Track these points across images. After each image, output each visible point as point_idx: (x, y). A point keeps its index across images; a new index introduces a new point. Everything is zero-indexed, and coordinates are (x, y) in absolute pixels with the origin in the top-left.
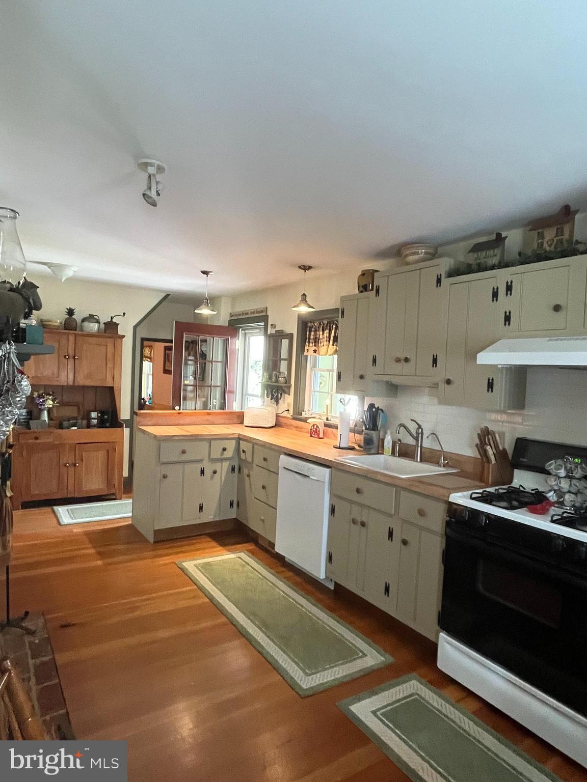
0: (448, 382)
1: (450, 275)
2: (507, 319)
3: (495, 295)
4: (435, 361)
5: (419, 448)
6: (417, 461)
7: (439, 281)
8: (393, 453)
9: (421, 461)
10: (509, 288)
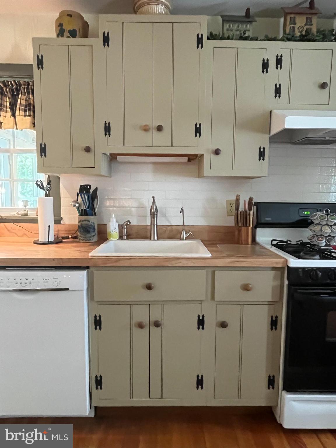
0: (217, 152)
1: (212, 36)
2: (278, 91)
3: (265, 66)
4: (198, 130)
5: (156, 226)
6: (154, 240)
7: (200, 41)
8: (121, 237)
9: (158, 239)
10: (279, 62)
